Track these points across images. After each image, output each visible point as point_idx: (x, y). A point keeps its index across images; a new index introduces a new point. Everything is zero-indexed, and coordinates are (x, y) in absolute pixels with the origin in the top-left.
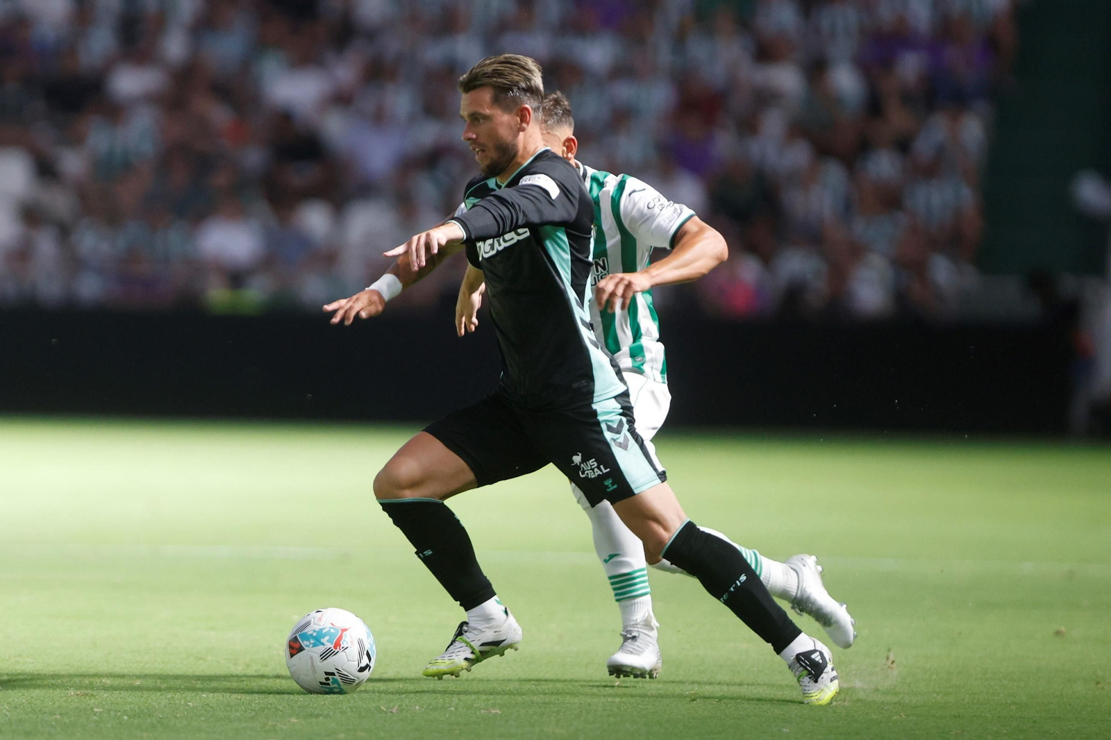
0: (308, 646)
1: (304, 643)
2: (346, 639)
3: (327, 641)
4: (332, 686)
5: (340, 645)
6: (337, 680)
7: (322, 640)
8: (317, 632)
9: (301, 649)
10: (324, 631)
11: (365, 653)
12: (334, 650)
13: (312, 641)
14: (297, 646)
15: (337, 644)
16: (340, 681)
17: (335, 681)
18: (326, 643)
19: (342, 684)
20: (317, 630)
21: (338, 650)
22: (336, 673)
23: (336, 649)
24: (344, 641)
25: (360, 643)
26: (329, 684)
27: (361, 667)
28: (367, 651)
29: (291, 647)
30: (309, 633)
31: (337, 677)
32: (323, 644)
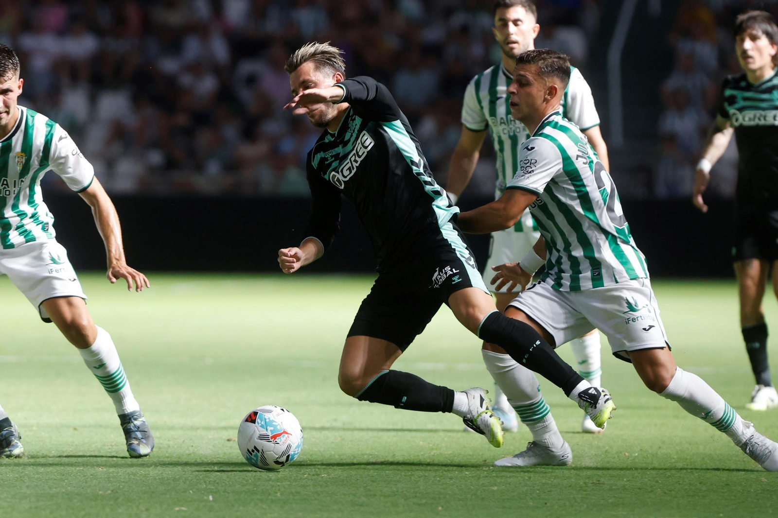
0: (258, 424)
1: (258, 420)
2: (282, 438)
3: (271, 430)
4: (253, 457)
5: (275, 439)
6: (258, 456)
7: (268, 427)
8: (270, 420)
9: (254, 422)
10: (274, 423)
11: (287, 455)
12: (270, 438)
13: (263, 423)
14: (253, 418)
15: (275, 437)
16: (259, 458)
17: (256, 456)
18: (269, 431)
19: (259, 461)
20: (271, 419)
21: (272, 440)
22: (260, 452)
23: (271, 439)
24: (280, 438)
25: (289, 447)
26: (251, 454)
27: (277, 461)
28: (289, 455)
29: (250, 416)
30: (266, 417)
31: (259, 455)
32: (267, 430)
